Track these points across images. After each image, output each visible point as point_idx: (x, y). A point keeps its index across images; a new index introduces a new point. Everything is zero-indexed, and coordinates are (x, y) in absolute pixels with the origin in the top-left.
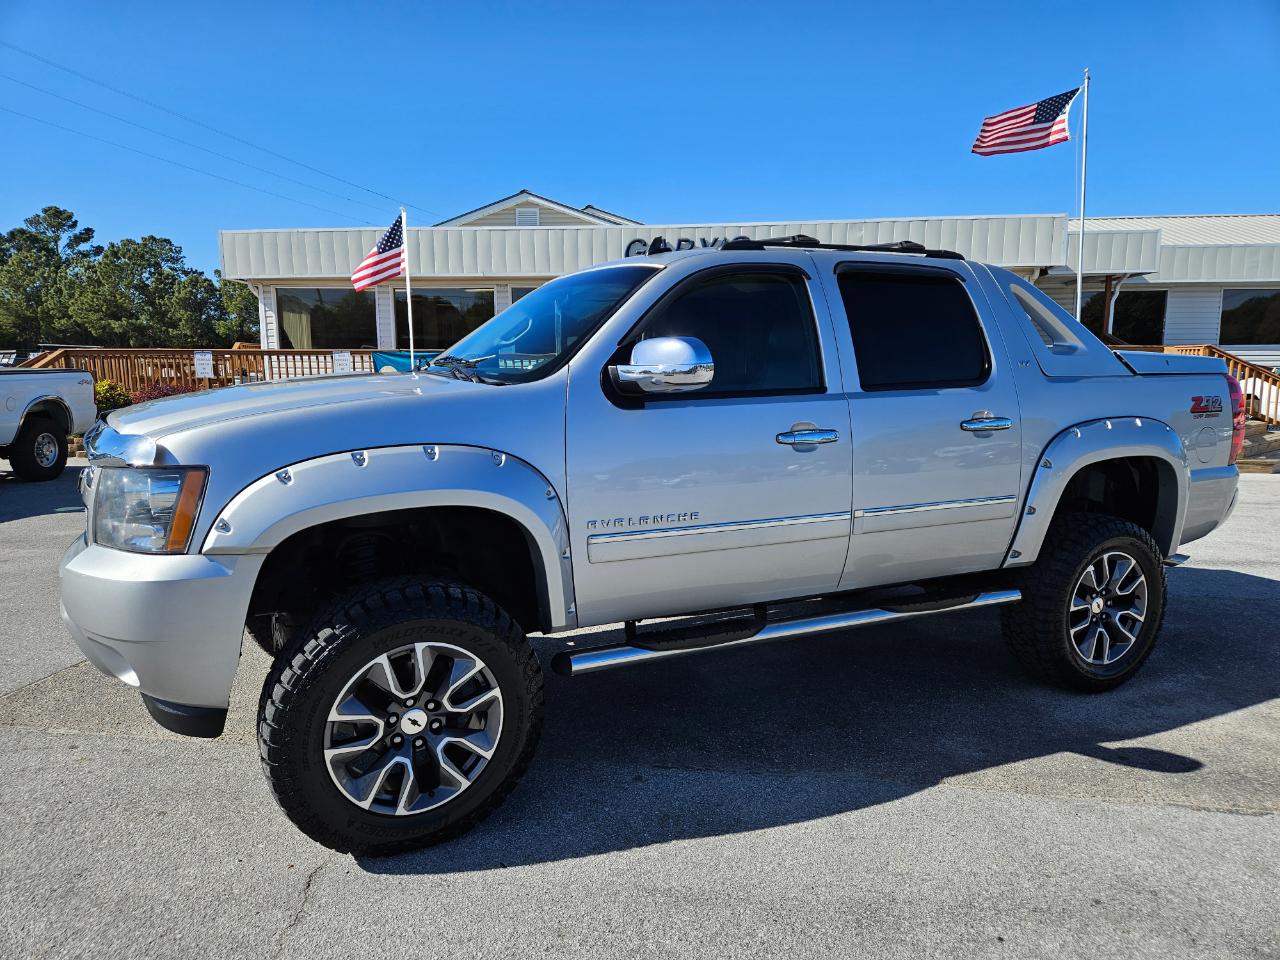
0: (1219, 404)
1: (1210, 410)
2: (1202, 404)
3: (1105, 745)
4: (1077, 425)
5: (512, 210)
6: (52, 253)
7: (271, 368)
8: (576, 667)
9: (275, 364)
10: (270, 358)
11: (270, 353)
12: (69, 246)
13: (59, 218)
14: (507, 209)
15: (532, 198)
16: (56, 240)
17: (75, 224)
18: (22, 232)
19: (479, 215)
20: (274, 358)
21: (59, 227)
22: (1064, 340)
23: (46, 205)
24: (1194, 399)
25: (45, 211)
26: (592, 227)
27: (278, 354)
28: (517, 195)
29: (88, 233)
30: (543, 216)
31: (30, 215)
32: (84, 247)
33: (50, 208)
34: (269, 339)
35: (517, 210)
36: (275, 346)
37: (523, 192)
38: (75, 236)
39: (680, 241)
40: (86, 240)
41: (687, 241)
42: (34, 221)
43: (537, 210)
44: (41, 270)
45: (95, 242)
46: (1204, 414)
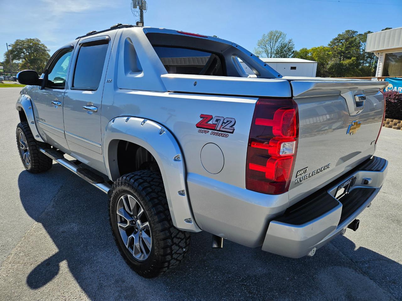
0: (231, 126)
1: (218, 129)
2: (210, 122)
24: (202, 116)
34: (378, 73)
46: (210, 131)
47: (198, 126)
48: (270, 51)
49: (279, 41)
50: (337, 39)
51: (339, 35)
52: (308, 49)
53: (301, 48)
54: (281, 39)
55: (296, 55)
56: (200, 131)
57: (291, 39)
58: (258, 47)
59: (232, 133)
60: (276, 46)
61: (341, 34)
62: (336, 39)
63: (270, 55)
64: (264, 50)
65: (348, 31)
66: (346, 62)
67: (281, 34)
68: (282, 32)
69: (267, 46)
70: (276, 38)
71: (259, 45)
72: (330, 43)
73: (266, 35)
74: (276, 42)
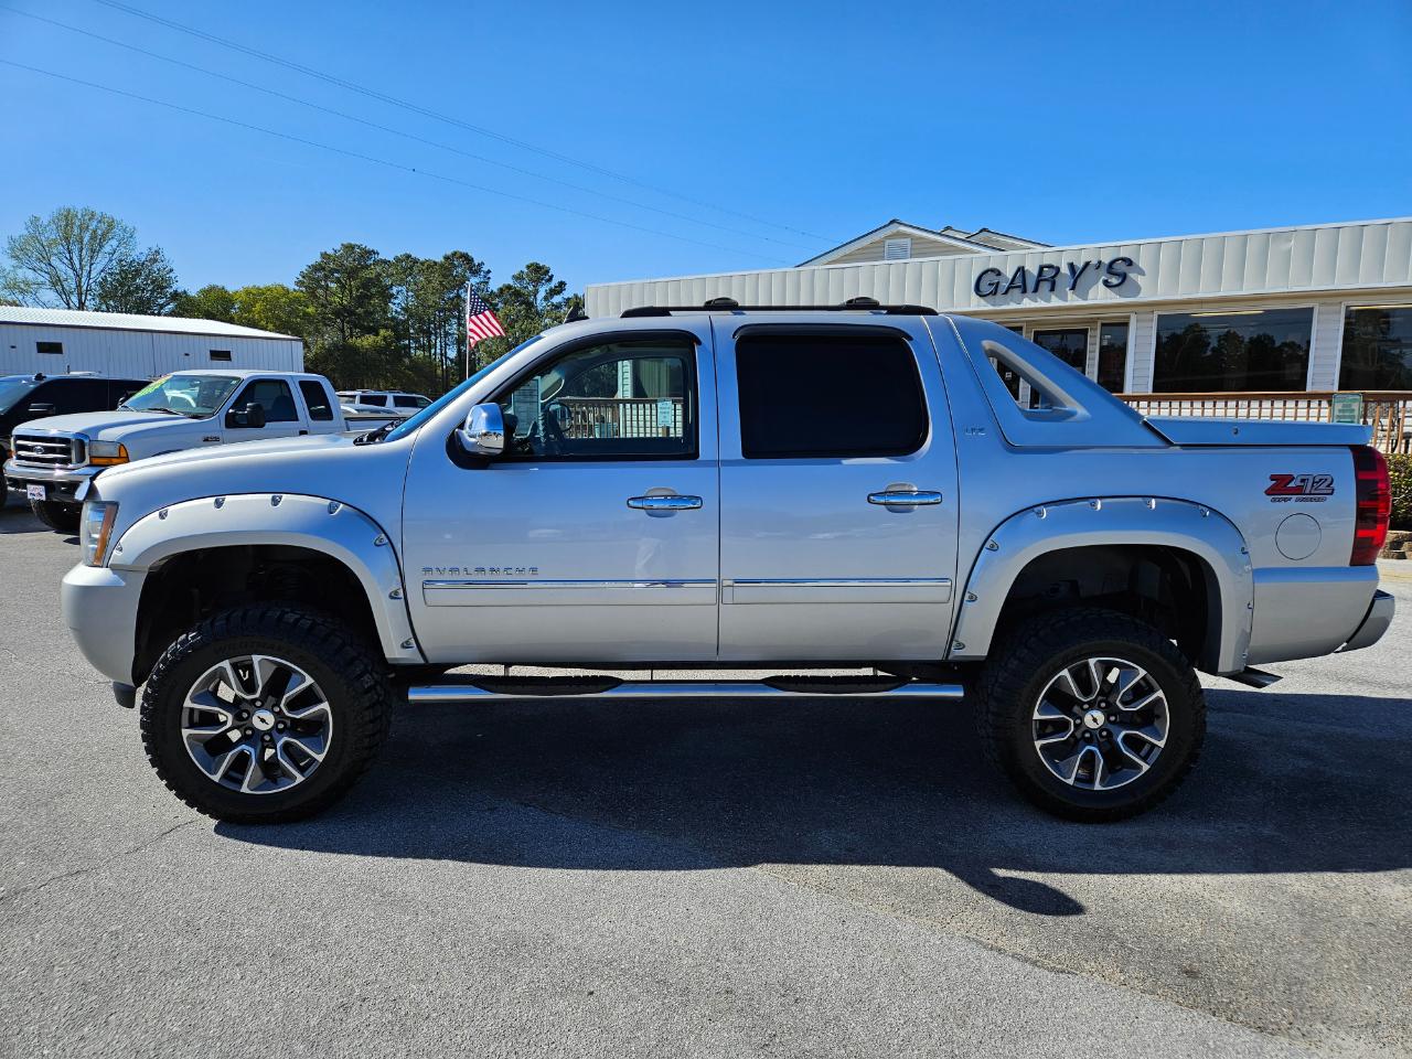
0: (1328, 486)
1: (1307, 491)
2: (1292, 485)
3: (1001, 872)
4: (1045, 504)
5: (882, 241)
6: (530, 305)
7: (625, 415)
8: (411, 697)
9: (628, 412)
10: (625, 407)
11: (625, 402)
12: (546, 299)
13: (539, 272)
14: (877, 242)
15: (902, 228)
16: (536, 293)
17: (551, 277)
18: (509, 287)
19: (847, 250)
20: (628, 406)
21: (537, 282)
22: (1062, 405)
23: (528, 263)
24: (1273, 478)
25: (528, 267)
26: (972, 255)
27: (631, 402)
28: (885, 226)
29: (562, 285)
30: (915, 246)
31: (516, 273)
32: (557, 299)
33: (532, 265)
34: (625, 390)
35: (888, 242)
36: (629, 395)
37: (893, 222)
38: (551, 290)
39: (1041, 268)
40: (559, 293)
41: (1050, 267)
42: (519, 278)
43: (909, 240)
44: (520, 323)
45: (568, 293)
46: (1294, 497)
47: (1268, 493)
48: (71, 284)
49: (107, 248)
50: (324, 269)
51: (325, 255)
52: (231, 289)
53: (205, 286)
54: (114, 243)
55: (185, 306)
56: (1274, 500)
57: (155, 248)
58: (14, 262)
59: (1332, 494)
60: (97, 268)
61: (330, 252)
62: (316, 268)
63: (74, 299)
64: (42, 279)
65: (350, 248)
66: (367, 341)
67: (111, 226)
68: (117, 218)
69: (53, 263)
70: (93, 238)
71: (17, 257)
72: (301, 278)
73: (45, 220)
74: (93, 251)
